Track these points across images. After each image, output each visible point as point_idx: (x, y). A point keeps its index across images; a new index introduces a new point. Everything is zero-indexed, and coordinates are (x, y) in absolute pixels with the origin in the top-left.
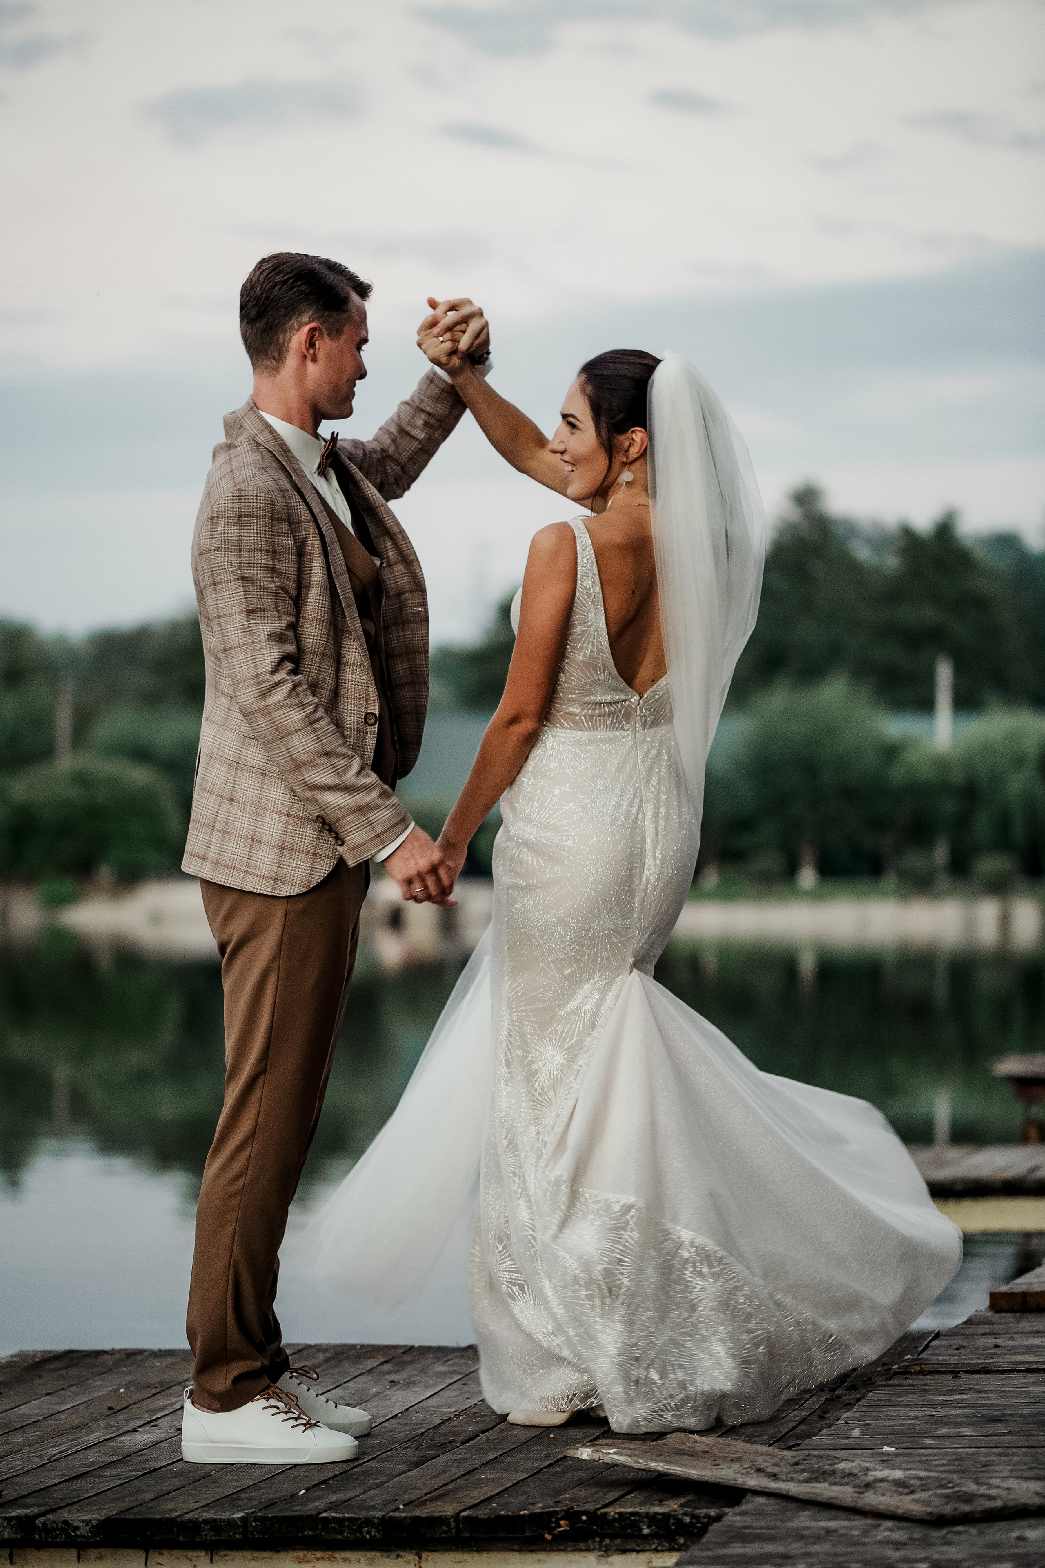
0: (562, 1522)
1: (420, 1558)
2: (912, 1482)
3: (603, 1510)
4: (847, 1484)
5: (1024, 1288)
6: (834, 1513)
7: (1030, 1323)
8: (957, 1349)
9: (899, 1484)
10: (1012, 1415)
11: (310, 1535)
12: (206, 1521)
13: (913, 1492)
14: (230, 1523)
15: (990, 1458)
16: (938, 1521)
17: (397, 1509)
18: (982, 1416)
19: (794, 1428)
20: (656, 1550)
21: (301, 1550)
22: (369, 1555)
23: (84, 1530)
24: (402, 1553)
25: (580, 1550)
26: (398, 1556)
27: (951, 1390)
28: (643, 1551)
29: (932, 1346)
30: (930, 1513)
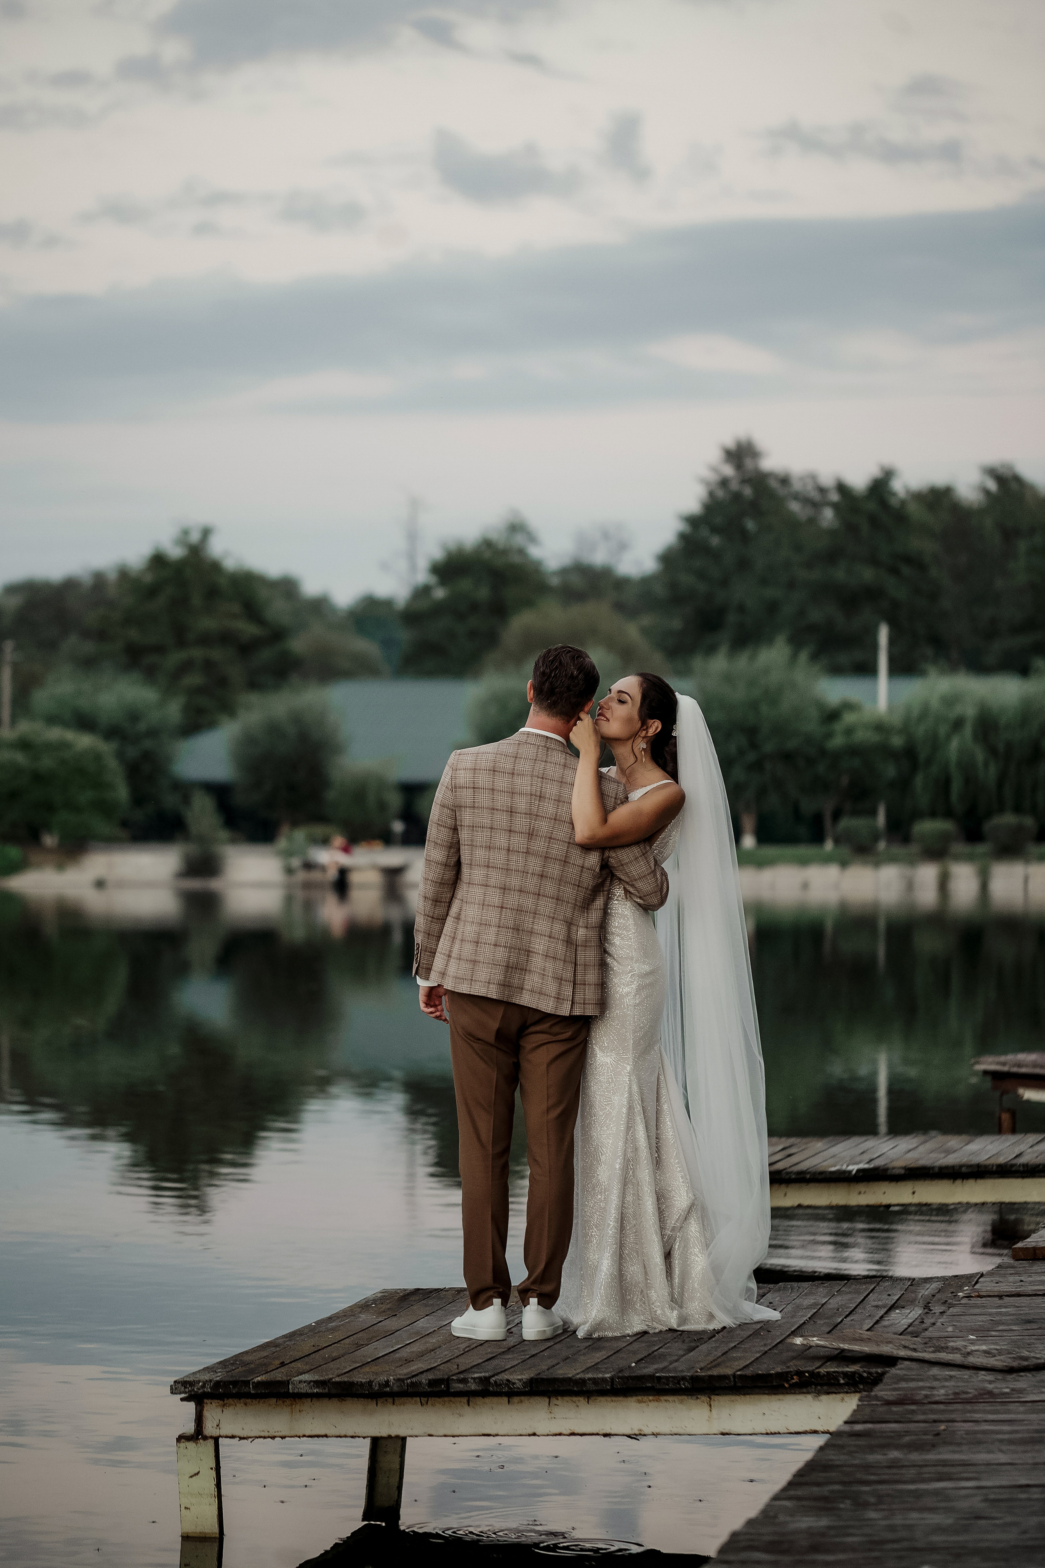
0: (795, 1377)
1: (710, 1398)
2: (993, 1351)
3: (817, 1370)
4: (956, 1353)
5: (1034, 1244)
6: (952, 1368)
7: (1039, 1267)
8: (997, 1283)
9: (987, 1353)
10: (1039, 1319)
11: (650, 1386)
12: (589, 1379)
13: (995, 1356)
14: (604, 1380)
15: (1032, 1341)
16: (1011, 1370)
17: (697, 1372)
18: (1022, 1320)
19: (907, 1329)
20: (847, 1393)
21: (641, 1395)
22: (680, 1398)
23: (519, 1385)
24: (699, 1397)
25: (804, 1393)
26: (697, 1398)
27: (1000, 1306)
28: (839, 1393)
29: (981, 1282)
30: (1006, 1366)
